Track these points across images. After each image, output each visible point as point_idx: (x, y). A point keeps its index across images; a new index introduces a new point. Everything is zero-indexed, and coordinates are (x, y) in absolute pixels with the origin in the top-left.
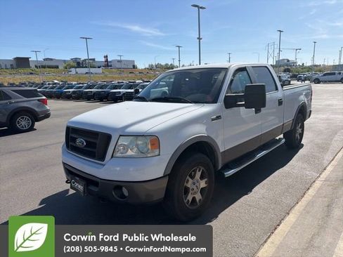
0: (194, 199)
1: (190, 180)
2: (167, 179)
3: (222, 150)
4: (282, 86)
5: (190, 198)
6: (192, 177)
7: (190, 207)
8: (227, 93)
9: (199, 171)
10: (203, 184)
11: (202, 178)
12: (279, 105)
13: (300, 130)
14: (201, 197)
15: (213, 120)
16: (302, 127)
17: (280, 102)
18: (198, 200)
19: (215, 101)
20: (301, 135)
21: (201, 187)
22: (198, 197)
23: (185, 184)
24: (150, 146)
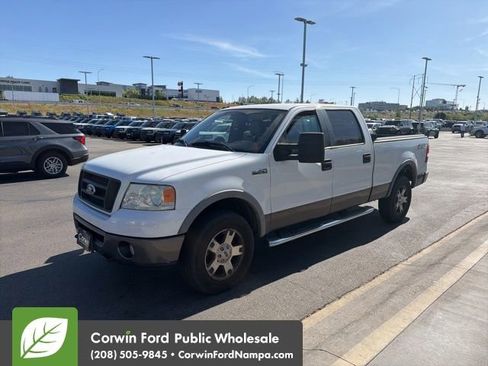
0: (221, 268)
1: (216, 243)
2: (182, 238)
3: (265, 213)
4: (374, 137)
5: (215, 265)
6: (221, 239)
7: (214, 278)
8: (280, 141)
9: (231, 234)
10: (236, 251)
11: (235, 243)
12: (364, 162)
13: (404, 199)
14: (231, 267)
15: (254, 173)
16: (408, 195)
17: (366, 159)
18: (227, 271)
19: (261, 151)
20: (406, 206)
21: (234, 254)
22: (228, 266)
23: (209, 248)
24: (163, 198)
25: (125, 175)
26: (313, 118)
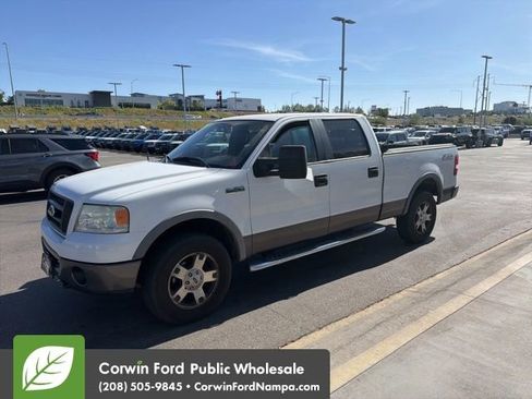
0: (190, 297)
1: (182, 268)
2: (138, 264)
3: (244, 234)
4: (384, 149)
5: (182, 293)
6: (189, 264)
7: (182, 307)
8: (261, 155)
9: (201, 258)
10: (208, 277)
11: (207, 267)
12: (370, 176)
13: (428, 217)
14: (203, 295)
15: (228, 191)
16: (433, 212)
17: (373, 173)
18: (197, 299)
19: (239, 166)
20: (430, 225)
21: (205, 281)
22: (199, 293)
23: (173, 274)
24: (115, 220)
25: (78, 195)
26: (304, 130)
